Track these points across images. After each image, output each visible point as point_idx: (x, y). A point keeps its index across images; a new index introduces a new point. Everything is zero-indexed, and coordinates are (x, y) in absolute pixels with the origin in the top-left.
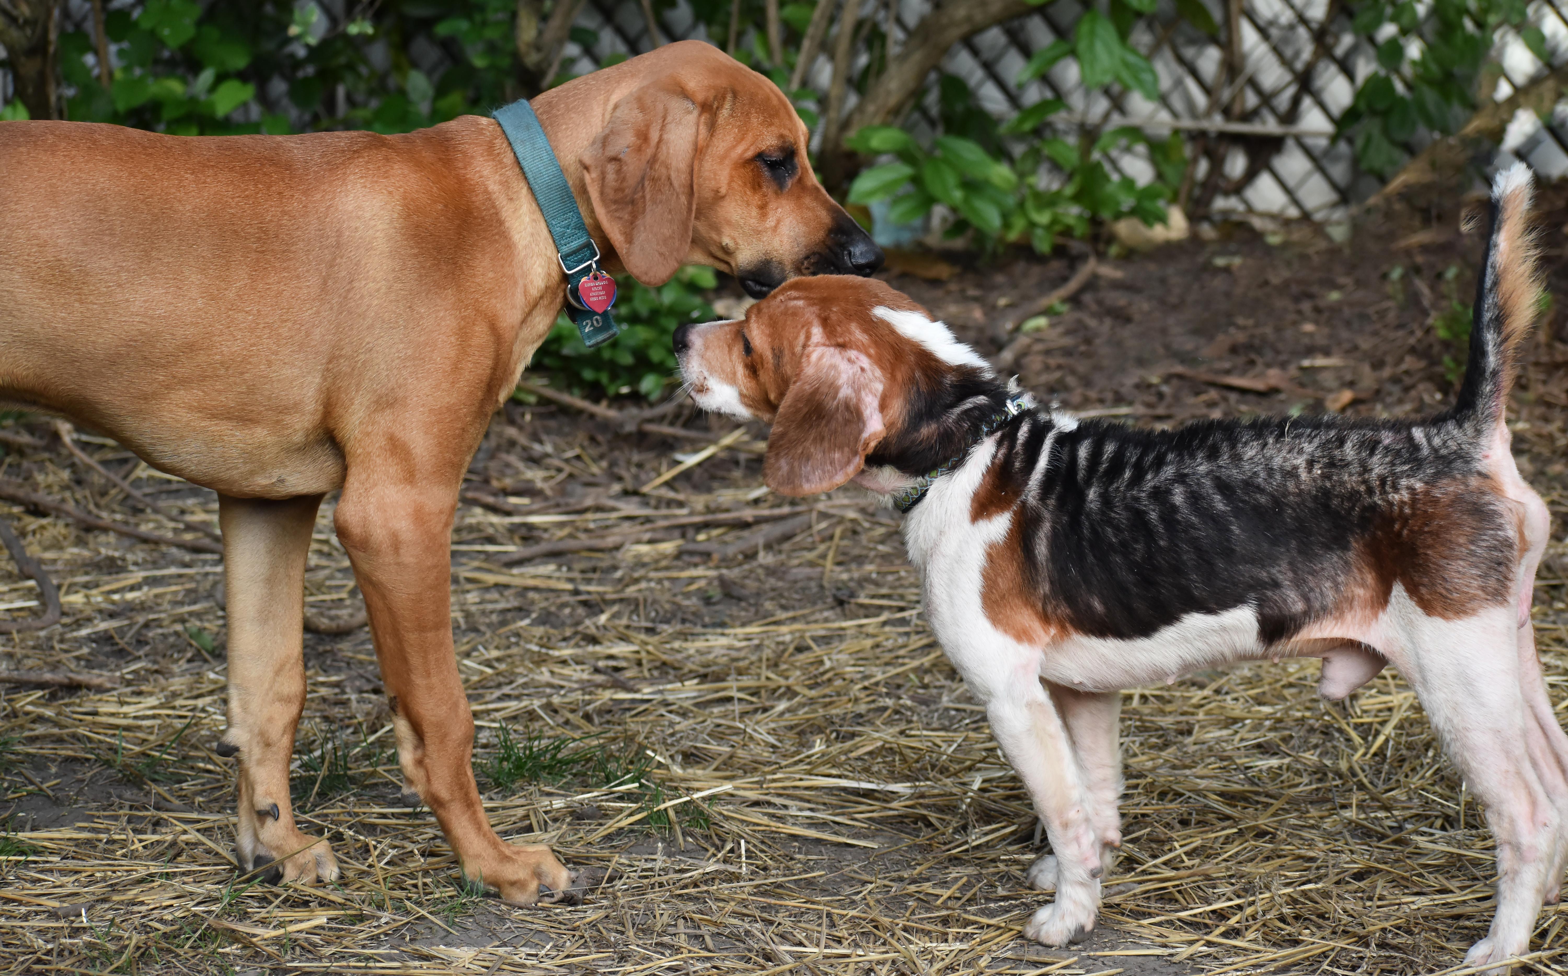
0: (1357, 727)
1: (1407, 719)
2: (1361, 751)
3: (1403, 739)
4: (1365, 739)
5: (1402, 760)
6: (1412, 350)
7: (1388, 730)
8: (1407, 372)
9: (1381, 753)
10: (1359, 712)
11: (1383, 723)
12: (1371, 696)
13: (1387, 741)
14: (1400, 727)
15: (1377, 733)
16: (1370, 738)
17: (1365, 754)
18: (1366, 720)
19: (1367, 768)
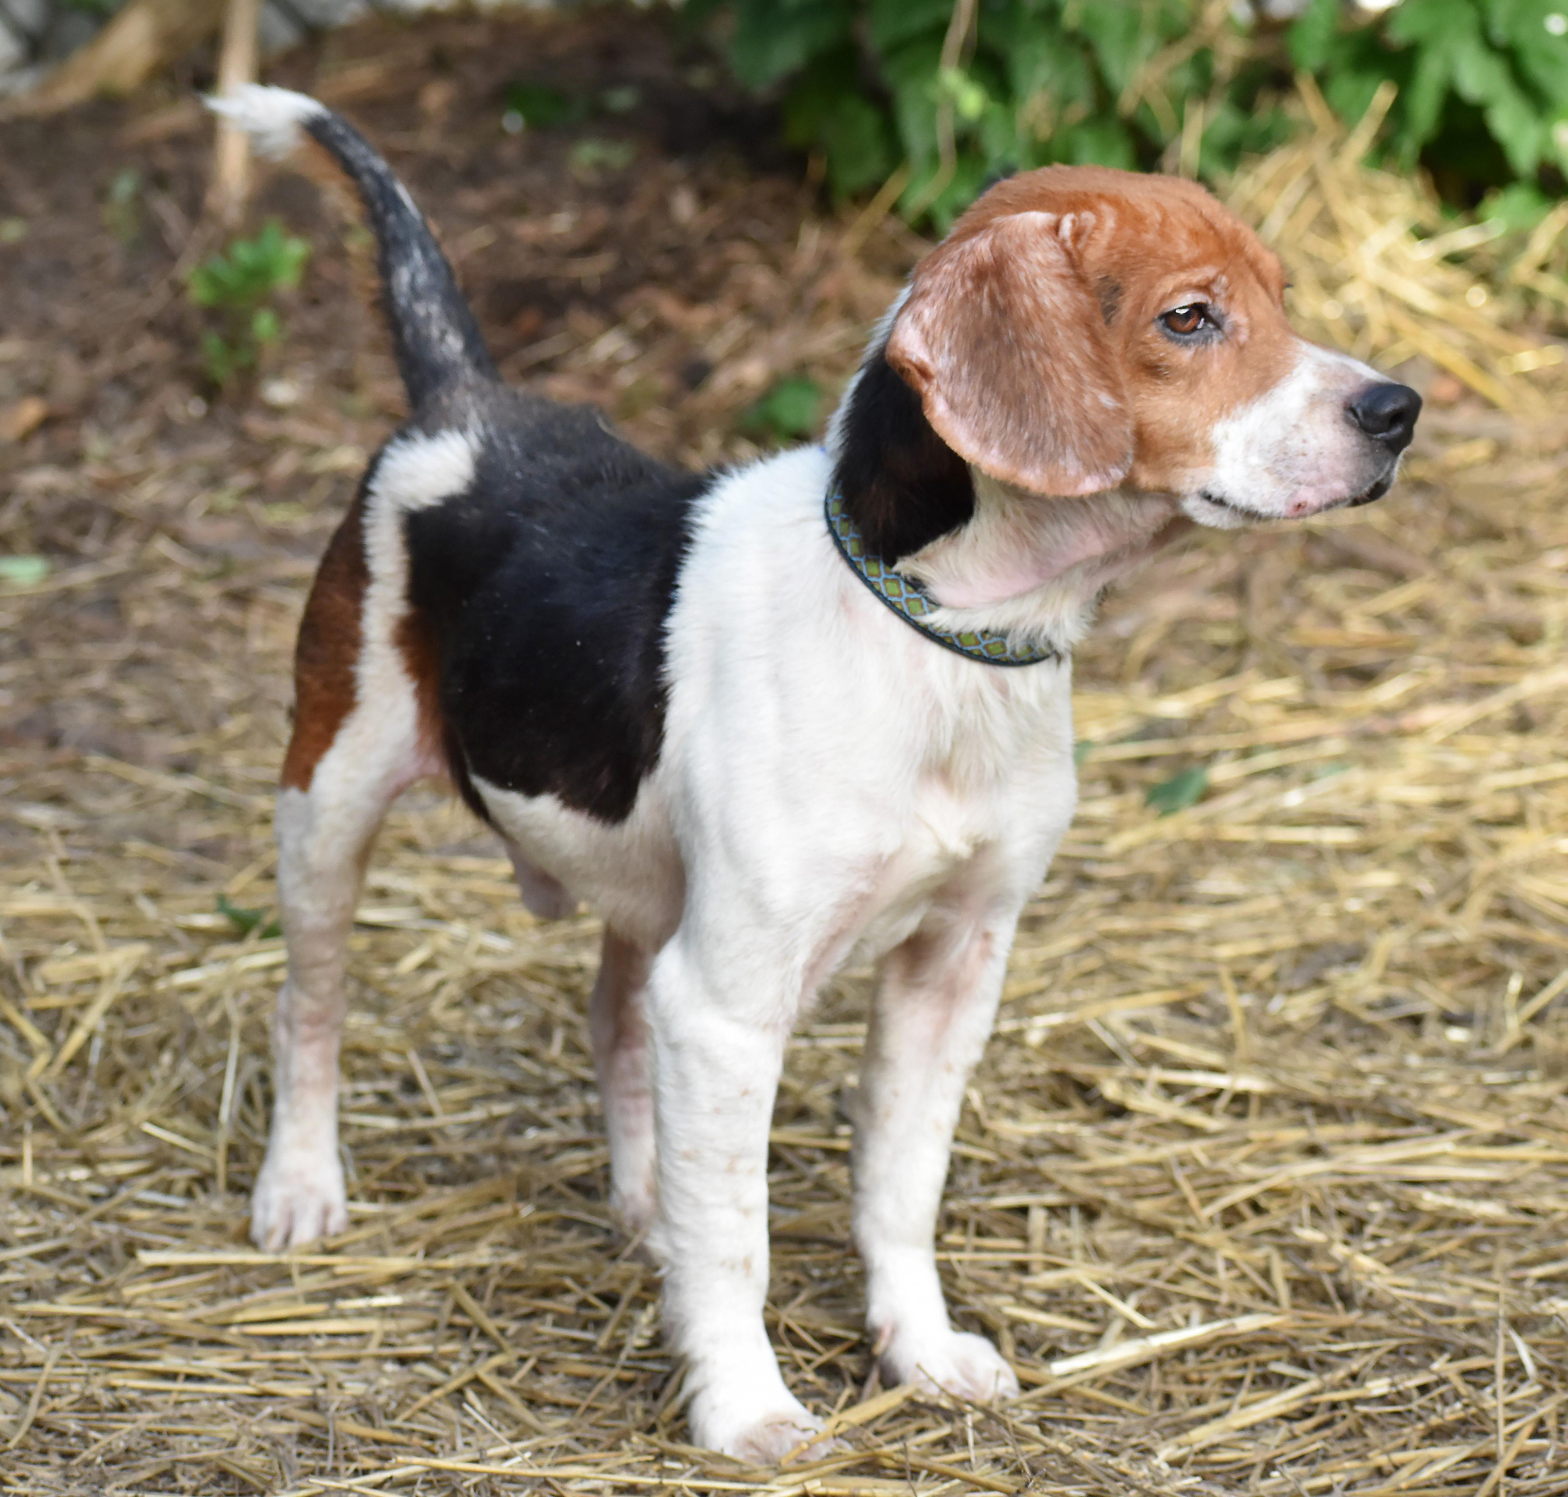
0: (37, 1014)
1: (128, 998)
2: (42, 1060)
3: (119, 1034)
4: (50, 1036)
5: (118, 1073)
6: (152, 326)
7: (93, 1019)
8: (144, 367)
9: (78, 1061)
10: (39, 986)
11: (83, 1007)
12: (65, 958)
13: (90, 1039)
14: (115, 1011)
15: (73, 1024)
16: (60, 1034)
17: (50, 1064)
18: (54, 1001)
19: (54, 1090)
